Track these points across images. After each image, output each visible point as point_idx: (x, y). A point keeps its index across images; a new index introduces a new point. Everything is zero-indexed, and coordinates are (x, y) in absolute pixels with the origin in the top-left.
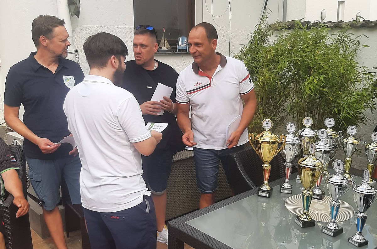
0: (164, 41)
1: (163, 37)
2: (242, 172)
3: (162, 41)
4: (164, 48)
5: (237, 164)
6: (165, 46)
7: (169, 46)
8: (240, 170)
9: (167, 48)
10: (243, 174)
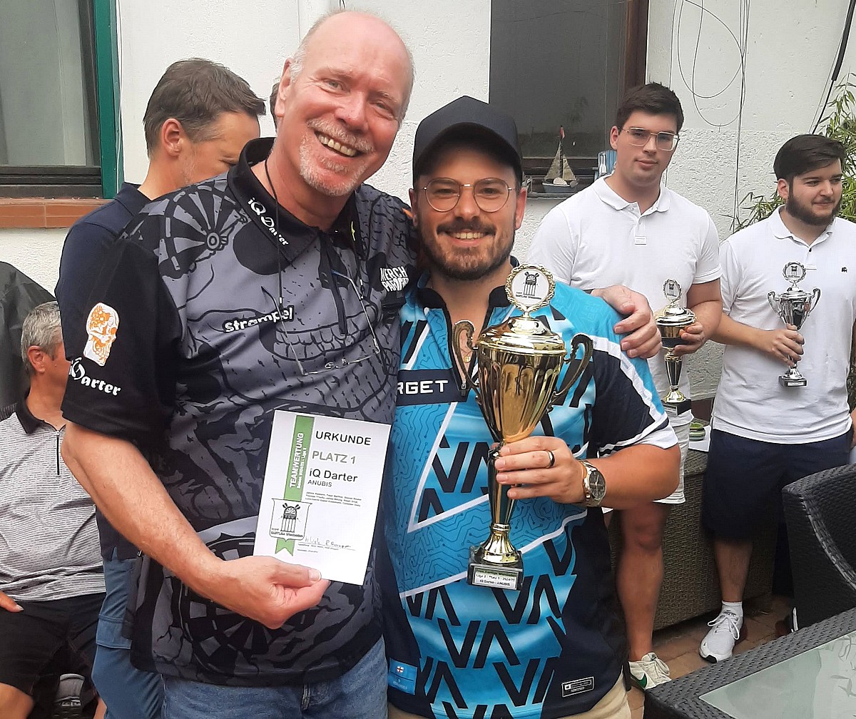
0: (562, 162)
1: (559, 152)
2: (825, 545)
3: (556, 163)
4: (559, 182)
5: (811, 520)
6: (561, 176)
7: (572, 177)
8: (820, 540)
9: (568, 182)
10: (830, 551)
